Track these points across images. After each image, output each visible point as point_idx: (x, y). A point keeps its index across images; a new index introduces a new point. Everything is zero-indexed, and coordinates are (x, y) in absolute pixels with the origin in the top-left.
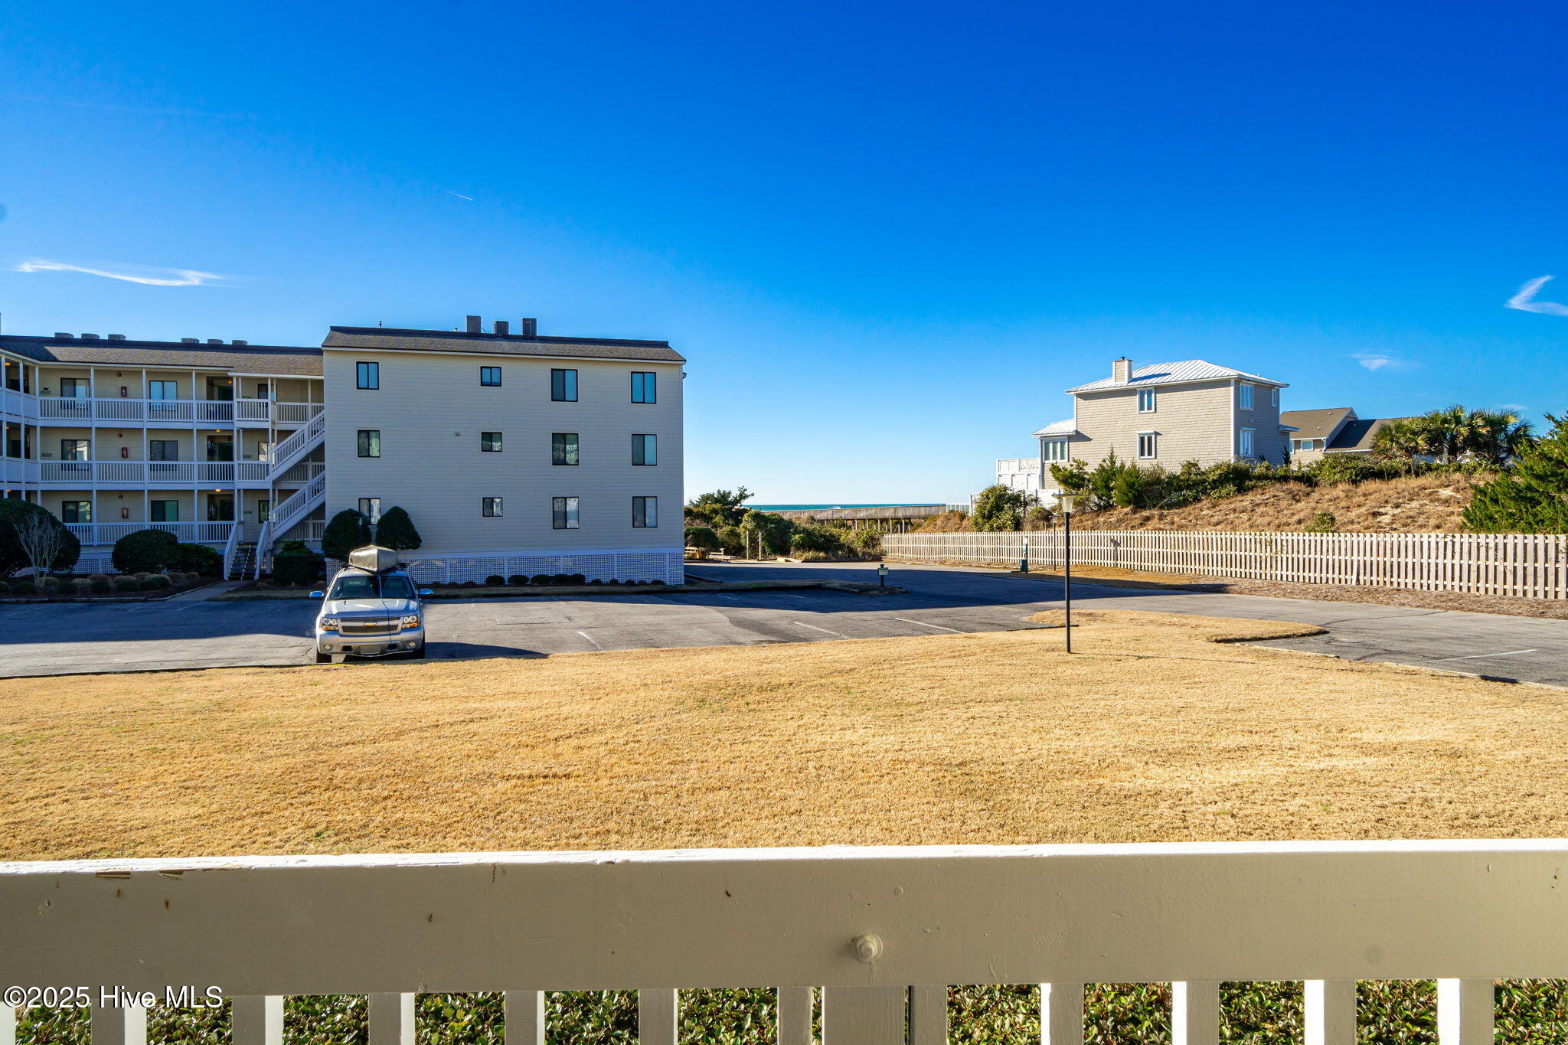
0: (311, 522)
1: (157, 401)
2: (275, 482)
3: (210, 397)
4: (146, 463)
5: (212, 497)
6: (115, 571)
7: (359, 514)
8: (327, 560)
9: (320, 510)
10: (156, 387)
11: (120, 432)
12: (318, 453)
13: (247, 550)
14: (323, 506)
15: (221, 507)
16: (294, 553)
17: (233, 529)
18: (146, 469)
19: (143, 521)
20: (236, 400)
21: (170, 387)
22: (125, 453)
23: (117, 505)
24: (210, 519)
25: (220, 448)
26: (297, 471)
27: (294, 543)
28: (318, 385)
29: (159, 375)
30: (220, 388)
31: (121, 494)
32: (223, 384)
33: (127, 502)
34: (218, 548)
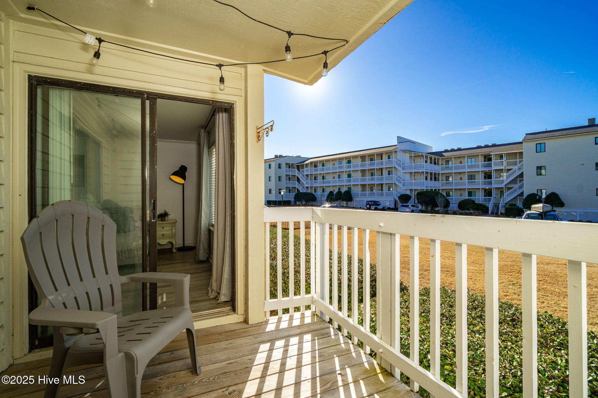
0: (519, 198)
1: (470, 164)
2: (505, 185)
3: (485, 161)
4: (467, 181)
5: (485, 190)
6: (459, 210)
7: (537, 195)
8: (524, 209)
9: (522, 193)
10: (469, 160)
11: (460, 173)
12: (521, 175)
13: (496, 206)
14: (523, 192)
15: (488, 193)
16: (513, 207)
17: (492, 199)
18: (467, 183)
19: (466, 197)
20: (493, 161)
21: (473, 160)
22: (461, 179)
23: (459, 192)
24: (485, 196)
25: (488, 176)
26: (514, 181)
27: (512, 204)
28: (521, 153)
29: (470, 157)
30: (488, 158)
31: (460, 190)
32: (489, 157)
33: (462, 192)
34: (487, 205)
